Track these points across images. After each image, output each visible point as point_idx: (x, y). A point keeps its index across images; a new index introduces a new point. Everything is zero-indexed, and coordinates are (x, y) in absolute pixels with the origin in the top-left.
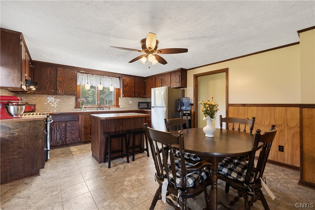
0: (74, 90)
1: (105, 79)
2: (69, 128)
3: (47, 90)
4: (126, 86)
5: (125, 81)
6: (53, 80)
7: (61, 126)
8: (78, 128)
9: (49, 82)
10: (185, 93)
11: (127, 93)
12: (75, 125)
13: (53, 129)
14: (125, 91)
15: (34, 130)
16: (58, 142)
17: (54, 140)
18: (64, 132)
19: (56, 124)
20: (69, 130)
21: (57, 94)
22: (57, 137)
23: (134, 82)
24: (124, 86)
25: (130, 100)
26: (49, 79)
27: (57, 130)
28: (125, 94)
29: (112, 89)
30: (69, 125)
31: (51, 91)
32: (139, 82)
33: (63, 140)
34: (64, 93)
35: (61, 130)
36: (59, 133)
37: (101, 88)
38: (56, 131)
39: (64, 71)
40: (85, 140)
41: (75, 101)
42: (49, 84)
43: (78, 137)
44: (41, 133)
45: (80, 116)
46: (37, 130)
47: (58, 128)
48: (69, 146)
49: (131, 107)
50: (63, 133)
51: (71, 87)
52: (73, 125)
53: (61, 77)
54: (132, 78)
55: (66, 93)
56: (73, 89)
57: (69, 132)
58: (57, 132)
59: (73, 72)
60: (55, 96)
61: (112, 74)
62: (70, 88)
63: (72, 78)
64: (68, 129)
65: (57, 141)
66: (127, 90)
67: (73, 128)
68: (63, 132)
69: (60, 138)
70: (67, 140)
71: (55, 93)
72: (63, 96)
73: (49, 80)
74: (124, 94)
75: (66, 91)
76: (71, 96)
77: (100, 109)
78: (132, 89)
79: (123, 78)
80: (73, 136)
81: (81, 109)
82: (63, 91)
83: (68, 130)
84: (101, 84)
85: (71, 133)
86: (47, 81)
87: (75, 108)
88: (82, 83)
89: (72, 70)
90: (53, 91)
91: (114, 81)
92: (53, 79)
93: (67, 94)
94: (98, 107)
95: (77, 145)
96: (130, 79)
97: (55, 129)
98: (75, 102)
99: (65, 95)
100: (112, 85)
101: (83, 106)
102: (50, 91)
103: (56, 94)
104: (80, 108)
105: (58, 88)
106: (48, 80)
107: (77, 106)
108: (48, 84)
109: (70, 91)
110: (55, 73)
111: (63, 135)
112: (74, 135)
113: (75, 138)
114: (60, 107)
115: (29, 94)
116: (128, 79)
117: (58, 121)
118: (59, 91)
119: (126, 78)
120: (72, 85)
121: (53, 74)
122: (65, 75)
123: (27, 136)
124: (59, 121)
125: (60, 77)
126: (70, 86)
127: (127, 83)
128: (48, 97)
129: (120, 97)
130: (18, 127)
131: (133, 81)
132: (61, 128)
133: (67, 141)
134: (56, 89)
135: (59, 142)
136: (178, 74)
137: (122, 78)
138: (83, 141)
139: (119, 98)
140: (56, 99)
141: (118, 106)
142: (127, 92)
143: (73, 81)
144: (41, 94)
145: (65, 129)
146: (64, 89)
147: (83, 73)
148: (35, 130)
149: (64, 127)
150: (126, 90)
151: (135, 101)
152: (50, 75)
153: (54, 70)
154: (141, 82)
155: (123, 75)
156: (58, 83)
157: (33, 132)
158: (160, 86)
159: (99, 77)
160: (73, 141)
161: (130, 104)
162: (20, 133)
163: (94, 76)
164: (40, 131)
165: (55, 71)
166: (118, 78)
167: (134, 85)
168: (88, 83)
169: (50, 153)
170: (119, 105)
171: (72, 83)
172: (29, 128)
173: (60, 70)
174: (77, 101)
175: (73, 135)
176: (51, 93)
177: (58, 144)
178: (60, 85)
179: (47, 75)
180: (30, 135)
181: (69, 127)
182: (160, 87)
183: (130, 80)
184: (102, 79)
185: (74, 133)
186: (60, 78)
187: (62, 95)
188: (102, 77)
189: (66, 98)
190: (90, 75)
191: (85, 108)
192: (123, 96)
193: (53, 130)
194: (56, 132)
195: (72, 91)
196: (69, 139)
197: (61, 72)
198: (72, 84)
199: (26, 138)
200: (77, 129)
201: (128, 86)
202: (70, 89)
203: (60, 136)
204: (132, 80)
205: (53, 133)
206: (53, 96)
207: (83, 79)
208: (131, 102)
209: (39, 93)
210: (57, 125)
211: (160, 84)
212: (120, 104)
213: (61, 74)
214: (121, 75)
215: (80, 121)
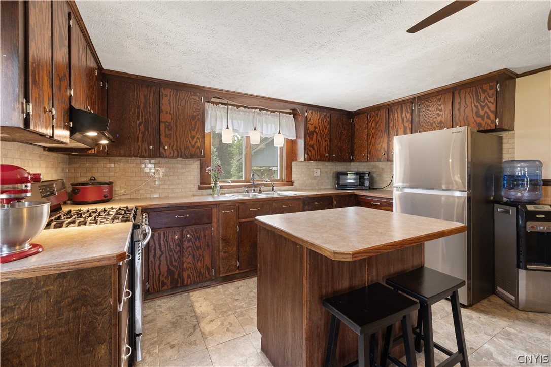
0: (199, 144)
1: (264, 117)
2: (190, 244)
3: (139, 146)
4: (312, 133)
5: (309, 121)
6: (152, 119)
7: (171, 240)
8: (210, 244)
9: (142, 125)
10: (505, 146)
11: (313, 151)
12: (202, 235)
13: (153, 248)
14: (311, 146)
15: (75, 310)
16: (163, 281)
17: (153, 278)
18: (177, 254)
19: (159, 235)
20: (190, 248)
21: (160, 156)
22: (161, 267)
23: (330, 123)
24: (308, 134)
25: (316, 167)
26: (142, 117)
27: (161, 251)
28: (310, 153)
29: (279, 142)
30: (188, 236)
31: (147, 148)
32: (340, 123)
33: (176, 277)
34: (176, 152)
35: (171, 251)
36: (166, 257)
37: (255, 138)
38: (158, 253)
39: (176, 98)
40: (226, 273)
41: (199, 171)
42: (142, 130)
43: (210, 266)
44: (106, 317)
45: (215, 211)
46: (89, 307)
47: (162, 243)
48: (188, 291)
49: (318, 184)
50: (176, 257)
51: (193, 138)
52: (198, 234)
53: (170, 113)
54: (325, 114)
55: (181, 152)
56: (196, 142)
57: (189, 255)
58: (161, 256)
59: (197, 99)
60: (157, 160)
61: (282, 104)
62: (191, 140)
63: (195, 114)
64: (188, 245)
65: (161, 278)
66: (314, 144)
67: (198, 243)
68: (175, 254)
69: (169, 270)
70: (185, 275)
71: (156, 154)
72: (174, 161)
73: (142, 119)
74: (308, 154)
75: (180, 149)
76: (191, 160)
77: (254, 190)
78: (326, 141)
79: (306, 114)
80: (199, 264)
81: (213, 191)
82: (175, 147)
83: (188, 248)
84: (255, 129)
85: (194, 256)
86: (138, 122)
87: (200, 188)
88: (215, 127)
89: (195, 94)
90: (151, 147)
91: (283, 122)
92: (152, 117)
93: (183, 154)
94: (250, 186)
95: (207, 287)
96: (321, 117)
97: (157, 247)
98: (199, 175)
99: (178, 157)
100: (279, 133)
101: (219, 184)
102: (145, 149)
103: (158, 155)
104: (210, 188)
105: (163, 139)
106: (140, 120)
107: (205, 183)
108: (140, 130)
109: (190, 148)
110: (157, 102)
111: (174, 263)
112: (201, 260)
113: (202, 270)
114: (166, 186)
115: (94, 155)
116: (315, 118)
117: (163, 226)
118: (166, 147)
119: (312, 113)
120: (194, 133)
121: (151, 106)
122: (179, 107)
123: (48, 338)
124: (167, 226)
125: (167, 112)
126: (190, 135)
127: (315, 127)
128: (141, 163)
129: (296, 160)
130: (10, 304)
131: (327, 121)
132: (171, 244)
133: (186, 279)
134: (160, 144)
135: (165, 281)
136: (491, 88)
137: (303, 113)
138: (221, 276)
139: (294, 163)
140: (159, 167)
141: (290, 182)
142: (314, 149)
143: (196, 122)
144: (125, 156)
145: (180, 247)
146: (177, 141)
147: (217, 104)
148: (83, 309)
149: (177, 242)
150: (312, 144)
151: (326, 170)
152: (145, 107)
153: (154, 93)
154: (343, 124)
155: (305, 108)
156: (163, 126)
157: (74, 318)
158: (408, 130)
159: (250, 114)
160: (199, 277)
161: (315, 178)
162: (20, 330)
163: (240, 110)
164: (100, 308)
165: (157, 98)
166: (292, 115)
167: (330, 130)
168: (228, 128)
169: (142, 341)
170: (293, 180)
171: (195, 128)
172: (57, 303)
173: (166, 96)
174: (203, 170)
175: (198, 261)
176: (146, 154)
177: (162, 287)
178: (168, 133)
179: (138, 108)
180: (60, 334)
181: (189, 240)
182: (405, 133)
183: (320, 120)
184: (258, 117)
185: (200, 256)
186: (168, 114)
187: (172, 157)
188: (258, 113)
189: (179, 166)
190: (231, 109)
191: (221, 187)
192: (305, 159)
193: (153, 251)
194: (158, 255)
195: (193, 146)
196: (189, 272)
197: (169, 100)
198: (194, 130)
199: (43, 350)
200: (208, 246)
201: (316, 133)
202: (190, 143)
203: (168, 267)
204: (325, 119)
205: (151, 258)
206: (153, 161)
207: (216, 119)
208: (317, 173)
209: (120, 153)
210: (162, 236)
211: (408, 125)
212: (295, 177)
213: (170, 104)
214: (300, 107)
215: (214, 224)
